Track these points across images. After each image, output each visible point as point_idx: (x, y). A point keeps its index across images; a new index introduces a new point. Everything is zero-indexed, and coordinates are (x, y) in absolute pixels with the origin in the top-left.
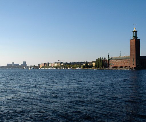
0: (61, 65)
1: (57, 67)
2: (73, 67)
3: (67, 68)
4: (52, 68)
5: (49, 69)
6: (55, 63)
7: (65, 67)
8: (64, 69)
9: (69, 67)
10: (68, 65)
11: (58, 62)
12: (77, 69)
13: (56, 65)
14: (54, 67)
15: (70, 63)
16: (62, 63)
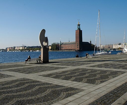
0: (25, 48)
1: (22, 50)
2: (34, 50)
3: (30, 51)
4: (18, 50)
5: (16, 51)
6: (20, 47)
7: (28, 50)
8: (27, 51)
9: (31, 50)
10: (31, 49)
11: (23, 46)
12: (38, 51)
13: (21, 48)
14: (19, 50)
15: (32, 47)
16: (25, 47)
